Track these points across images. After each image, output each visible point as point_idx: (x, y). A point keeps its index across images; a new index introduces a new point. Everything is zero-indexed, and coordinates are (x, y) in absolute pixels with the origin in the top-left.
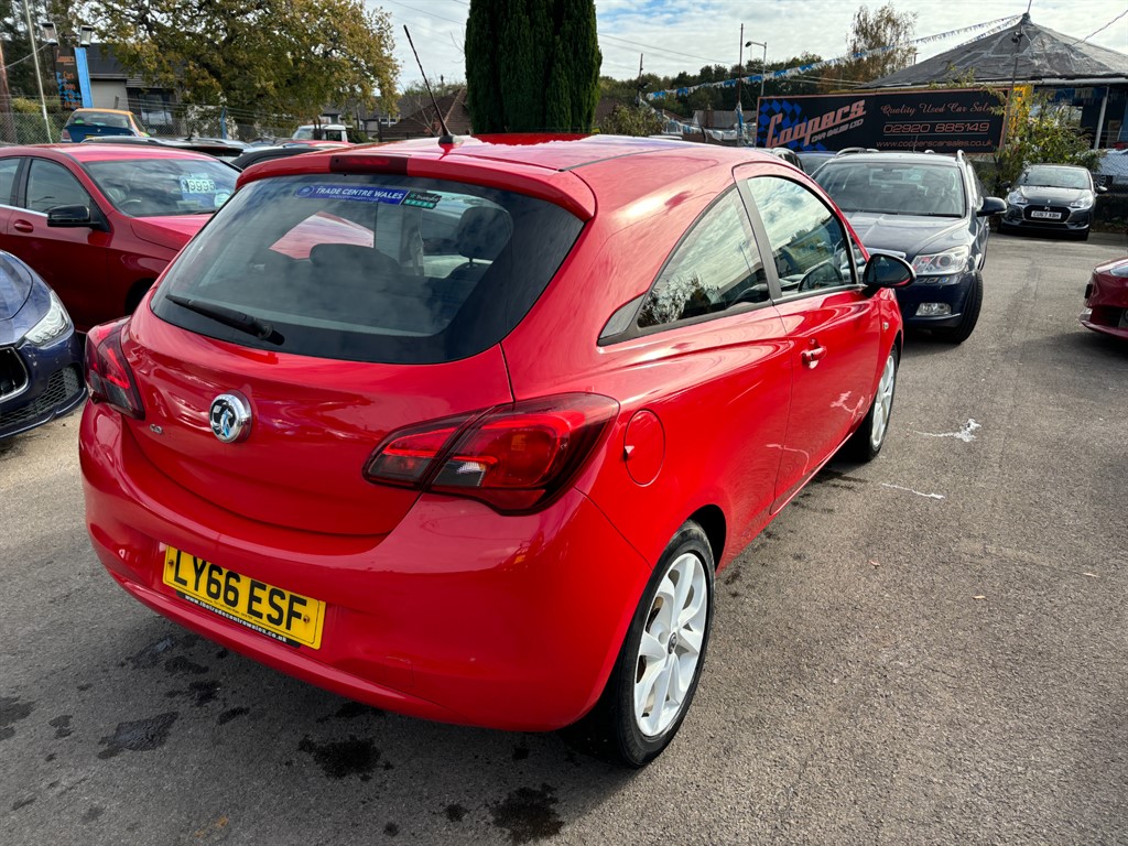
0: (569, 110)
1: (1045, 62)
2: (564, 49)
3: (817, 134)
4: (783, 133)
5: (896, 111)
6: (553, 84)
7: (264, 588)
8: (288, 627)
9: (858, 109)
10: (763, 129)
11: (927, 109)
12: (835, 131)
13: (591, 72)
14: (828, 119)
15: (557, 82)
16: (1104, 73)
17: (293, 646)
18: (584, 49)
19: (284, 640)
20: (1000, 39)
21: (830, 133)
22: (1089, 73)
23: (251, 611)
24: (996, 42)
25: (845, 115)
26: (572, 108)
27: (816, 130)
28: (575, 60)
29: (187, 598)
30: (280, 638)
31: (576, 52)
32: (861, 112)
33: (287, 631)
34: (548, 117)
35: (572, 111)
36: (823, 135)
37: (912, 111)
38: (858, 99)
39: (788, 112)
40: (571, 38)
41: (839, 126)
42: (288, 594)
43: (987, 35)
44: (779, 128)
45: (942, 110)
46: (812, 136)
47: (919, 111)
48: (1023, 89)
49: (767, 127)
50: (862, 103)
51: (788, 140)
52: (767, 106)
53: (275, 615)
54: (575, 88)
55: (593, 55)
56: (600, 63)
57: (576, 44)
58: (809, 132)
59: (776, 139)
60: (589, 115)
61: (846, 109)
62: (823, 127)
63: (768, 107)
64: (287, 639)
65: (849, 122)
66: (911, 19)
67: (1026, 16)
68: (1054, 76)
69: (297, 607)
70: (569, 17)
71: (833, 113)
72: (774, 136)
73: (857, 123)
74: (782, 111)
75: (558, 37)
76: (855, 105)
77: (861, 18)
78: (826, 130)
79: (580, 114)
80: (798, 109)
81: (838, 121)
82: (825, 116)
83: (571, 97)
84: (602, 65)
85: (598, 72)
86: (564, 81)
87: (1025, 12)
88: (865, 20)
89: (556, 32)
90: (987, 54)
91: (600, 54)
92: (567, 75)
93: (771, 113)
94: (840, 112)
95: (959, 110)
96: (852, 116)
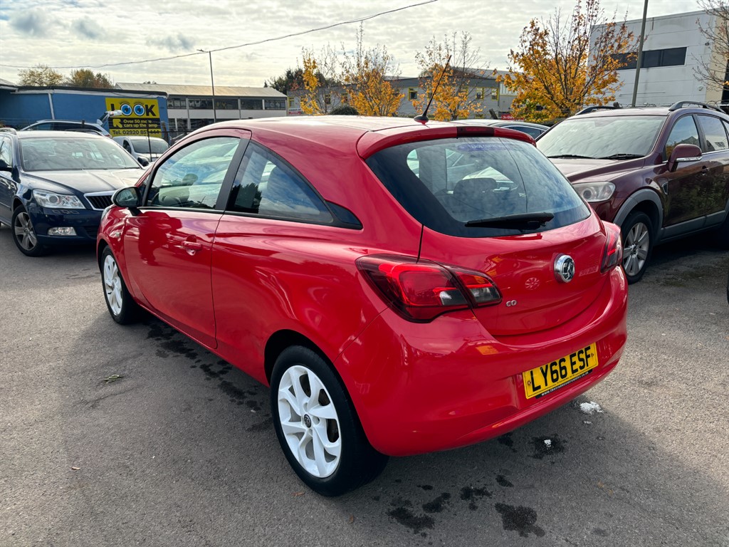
23: (573, 372)
29: (542, 395)
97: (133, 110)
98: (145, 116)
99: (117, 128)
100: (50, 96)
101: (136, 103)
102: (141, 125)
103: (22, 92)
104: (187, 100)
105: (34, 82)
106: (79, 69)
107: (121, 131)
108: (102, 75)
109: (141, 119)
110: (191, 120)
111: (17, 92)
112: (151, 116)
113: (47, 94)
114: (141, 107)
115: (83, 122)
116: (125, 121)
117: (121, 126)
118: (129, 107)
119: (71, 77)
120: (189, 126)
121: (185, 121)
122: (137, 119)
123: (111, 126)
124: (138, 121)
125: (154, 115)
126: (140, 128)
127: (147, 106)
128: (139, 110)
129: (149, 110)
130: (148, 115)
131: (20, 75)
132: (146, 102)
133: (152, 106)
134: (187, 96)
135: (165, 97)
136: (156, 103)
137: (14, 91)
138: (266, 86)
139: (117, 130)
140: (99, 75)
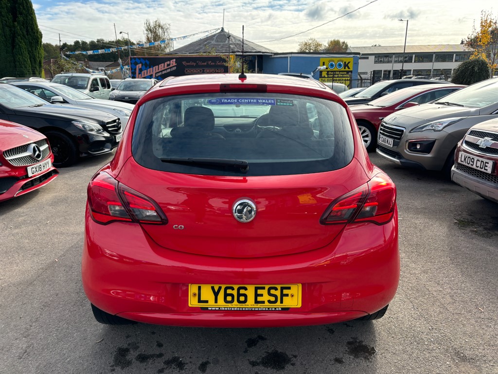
0: (29, 60)
1: (234, 46)
2: (21, 29)
3: (158, 73)
4: (143, 72)
5: (189, 64)
6: (17, 47)
7: (264, 288)
8: (282, 302)
9: (173, 63)
10: (133, 71)
11: (201, 63)
12: (165, 72)
13: (38, 41)
14: (162, 67)
15: (19, 45)
16: (254, 51)
17: (285, 310)
18: (32, 30)
19: (280, 309)
20: (216, 36)
21: (163, 73)
22: (250, 51)
23: (256, 302)
24: (215, 38)
25: (168, 65)
26: (30, 59)
27: (157, 71)
28: (27, 35)
29: (209, 309)
30: (277, 309)
31: (27, 31)
32: (175, 64)
33: (282, 305)
34: (18, 63)
35: (31, 61)
36: (160, 74)
37: (195, 64)
38: (173, 58)
39: (144, 63)
40: (23, 24)
41: (166, 69)
42: (279, 287)
43: (210, 35)
44: (141, 70)
45: (206, 64)
46: (156, 73)
47: (197, 64)
48: (232, 56)
49: (135, 69)
50: (174, 60)
51: (146, 75)
52: (133, 61)
53: (273, 299)
54: (30, 49)
55: (37, 33)
56: (41, 37)
57: (27, 27)
58: (154, 72)
59: (140, 75)
60: (40, 63)
61: (168, 62)
62: (160, 70)
63: (135, 61)
64: (282, 308)
65: (170, 68)
66: (168, 26)
67: (223, 28)
68: (239, 52)
69: (285, 292)
70: (21, 14)
71: (163, 64)
72: (139, 74)
73: (174, 68)
74: (141, 63)
75: (16, 23)
76: (171, 61)
77: (148, 25)
78: (162, 71)
79: (35, 62)
80: (148, 62)
81: (166, 67)
82: (160, 65)
83: (29, 54)
84: (43, 38)
85: (41, 42)
86: (23, 45)
87: (222, 27)
88: (149, 25)
89: (14, 20)
90: (213, 42)
91: (41, 33)
92: (25, 42)
93: (136, 64)
94: (166, 64)
95: (212, 64)
96: (171, 66)
97: (336, 65)
98: (343, 69)
99: (324, 77)
100: (289, 58)
101: (338, 61)
102: (339, 76)
103: (275, 56)
104: (394, 56)
105: (306, 49)
106: (333, 40)
107: (326, 79)
108: (346, 42)
109: (340, 71)
110: (394, 71)
111: (273, 56)
112: (347, 69)
113: (288, 57)
114: (342, 63)
115: (301, 74)
116: (330, 73)
117: (326, 76)
118: (334, 63)
119: (327, 45)
120: (391, 75)
121: (390, 72)
122: (337, 71)
123: (321, 76)
124: (338, 73)
125: (349, 68)
126: (338, 77)
127: (345, 62)
128: (340, 65)
129: (346, 65)
130: (345, 68)
131: (299, 45)
132: (345, 60)
133: (349, 62)
134: (394, 54)
135: (358, 56)
136: (352, 60)
137: (272, 56)
138: (462, 43)
139: (324, 79)
140: (344, 43)
